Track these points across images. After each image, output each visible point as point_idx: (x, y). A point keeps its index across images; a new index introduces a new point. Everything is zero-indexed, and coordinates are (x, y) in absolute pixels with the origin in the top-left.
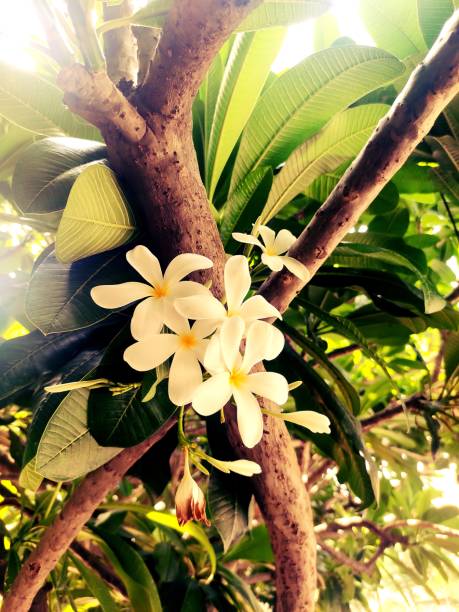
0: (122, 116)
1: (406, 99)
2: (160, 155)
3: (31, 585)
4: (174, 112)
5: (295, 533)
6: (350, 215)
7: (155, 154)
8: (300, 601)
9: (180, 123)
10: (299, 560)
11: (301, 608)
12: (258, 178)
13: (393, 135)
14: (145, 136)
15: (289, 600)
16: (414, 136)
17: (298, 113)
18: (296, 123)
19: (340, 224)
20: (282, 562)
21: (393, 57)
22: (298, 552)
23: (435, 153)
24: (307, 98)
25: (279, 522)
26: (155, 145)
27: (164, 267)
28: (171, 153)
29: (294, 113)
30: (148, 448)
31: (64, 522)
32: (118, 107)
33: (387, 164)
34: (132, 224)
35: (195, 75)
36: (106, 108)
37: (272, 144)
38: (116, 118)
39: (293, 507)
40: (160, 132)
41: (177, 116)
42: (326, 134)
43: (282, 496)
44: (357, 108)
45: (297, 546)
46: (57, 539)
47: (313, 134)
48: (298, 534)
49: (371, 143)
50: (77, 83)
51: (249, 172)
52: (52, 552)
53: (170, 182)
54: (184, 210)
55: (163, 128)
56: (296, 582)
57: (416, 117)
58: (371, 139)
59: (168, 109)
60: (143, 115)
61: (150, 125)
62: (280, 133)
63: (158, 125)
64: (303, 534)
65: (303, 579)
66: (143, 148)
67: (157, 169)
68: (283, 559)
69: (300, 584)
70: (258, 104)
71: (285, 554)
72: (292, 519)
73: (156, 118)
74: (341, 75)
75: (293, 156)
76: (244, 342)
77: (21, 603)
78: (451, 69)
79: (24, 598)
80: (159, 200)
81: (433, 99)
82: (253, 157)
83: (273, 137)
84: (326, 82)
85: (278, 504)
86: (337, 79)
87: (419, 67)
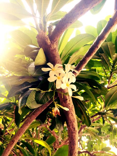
0: (48, 40)
1: (96, 41)
2: (53, 48)
3: (11, 146)
4: (56, 40)
5: (74, 130)
6: (86, 62)
7: (52, 48)
8: (74, 152)
9: (56, 43)
10: (75, 138)
11: (74, 154)
12: (67, 57)
13: (94, 47)
14: (50, 45)
15: (72, 152)
16: (98, 47)
17: (75, 46)
18: (74, 48)
19: (84, 63)
20: (71, 140)
21: (93, 36)
22: (75, 136)
23: (101, 57)
24: (76, 43)
25: (71, 127)
26: (52, 46)
27: (54, 66)
28: (54, 48)
29: (74, 46)
30: (43, 110)
31: (22, 128)
32: (47, 38)
33: (93, 52)
34: (46, 60)
35: (61, 34)
36: (45, 38)
37: (69, 52)
38: (47, 40)
39: (74, 123)
40: (53, 44)
41: (56, 41)
42: (80, 50)
43: (72, 120)
44: (85, 46)
45: (75, 134)
46: (20, 133)
47: (77, 50)
48: (75, 131)
49: (90, 49)
50: (42, 33)
51: (65, 56)
52: (18, 137)
53: (54, 53)
54: (56, 58)
55: (54, 43)
56: (74, 146)
57: (98, 44)
58: (90, 48)
59: (55, 40)
60: (51, 41)
61: (51, 43)
62: (71, 50)
63: (53, 43)
64: (76, 131)
65: (75, 145)
66: (50, 46)
67: (52, 50)
68: (71, 139)
69: (75, 146)
70: (67, 44)
71: (72, 137)
72: (74, 126)
73: (52, 41)
74: (83, 39)
75: (73, 54)
76: (69, 79)
77: (8, 152)
78: (103, 37)
79: (9, 150)
80: (52, 56)
81: (101, 42)
82: (65, 54)
83: (69, 50)
84: (80, 40)
85: (71, 122)
86: (82, 40)
87: (98, 36)
